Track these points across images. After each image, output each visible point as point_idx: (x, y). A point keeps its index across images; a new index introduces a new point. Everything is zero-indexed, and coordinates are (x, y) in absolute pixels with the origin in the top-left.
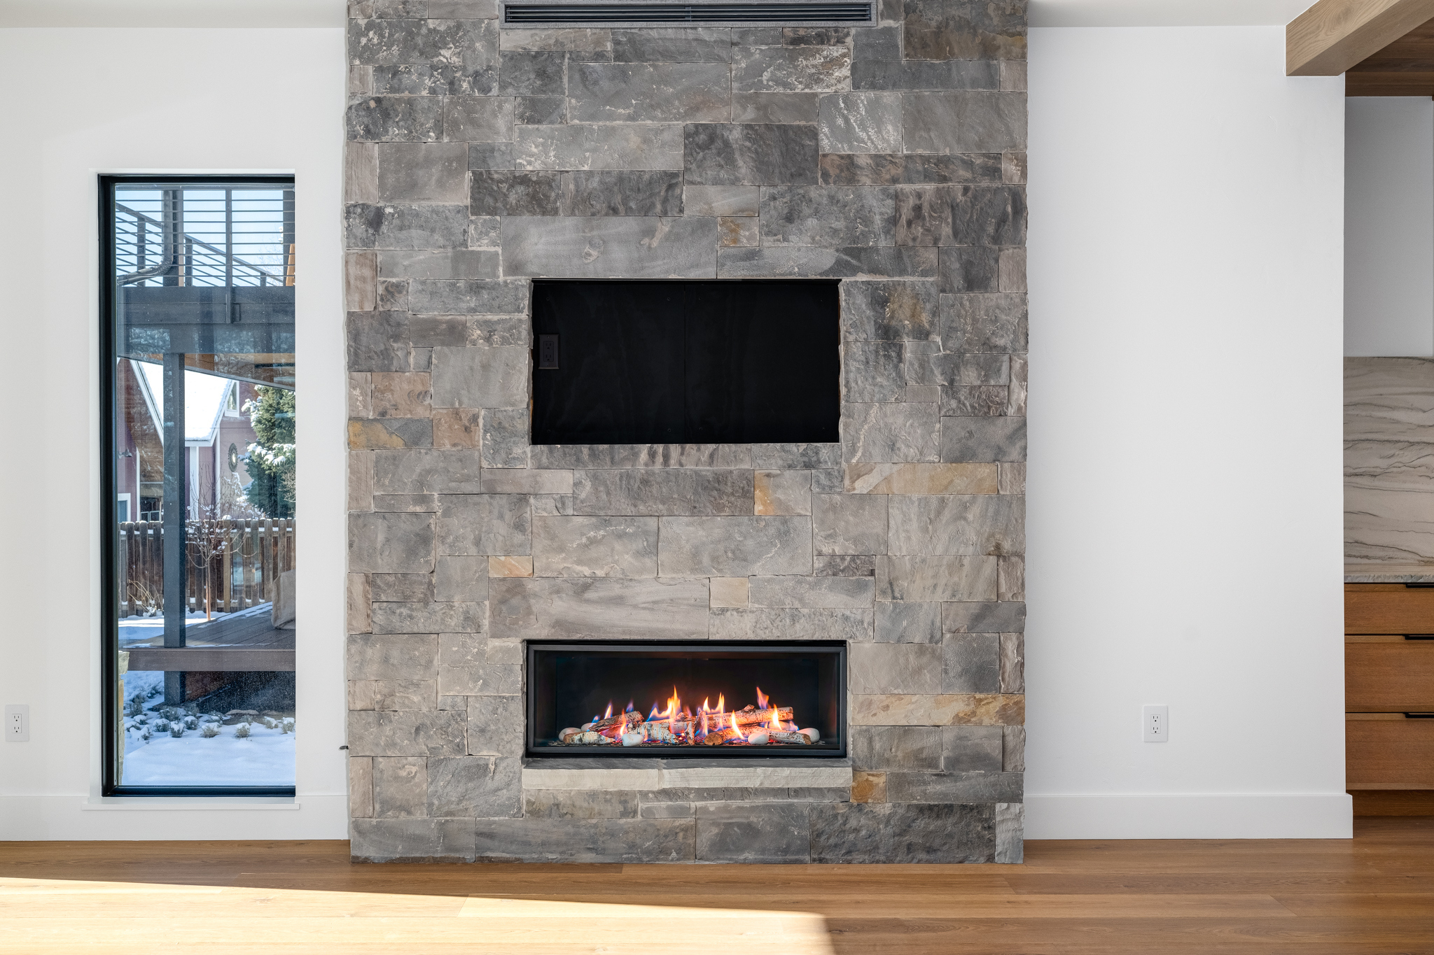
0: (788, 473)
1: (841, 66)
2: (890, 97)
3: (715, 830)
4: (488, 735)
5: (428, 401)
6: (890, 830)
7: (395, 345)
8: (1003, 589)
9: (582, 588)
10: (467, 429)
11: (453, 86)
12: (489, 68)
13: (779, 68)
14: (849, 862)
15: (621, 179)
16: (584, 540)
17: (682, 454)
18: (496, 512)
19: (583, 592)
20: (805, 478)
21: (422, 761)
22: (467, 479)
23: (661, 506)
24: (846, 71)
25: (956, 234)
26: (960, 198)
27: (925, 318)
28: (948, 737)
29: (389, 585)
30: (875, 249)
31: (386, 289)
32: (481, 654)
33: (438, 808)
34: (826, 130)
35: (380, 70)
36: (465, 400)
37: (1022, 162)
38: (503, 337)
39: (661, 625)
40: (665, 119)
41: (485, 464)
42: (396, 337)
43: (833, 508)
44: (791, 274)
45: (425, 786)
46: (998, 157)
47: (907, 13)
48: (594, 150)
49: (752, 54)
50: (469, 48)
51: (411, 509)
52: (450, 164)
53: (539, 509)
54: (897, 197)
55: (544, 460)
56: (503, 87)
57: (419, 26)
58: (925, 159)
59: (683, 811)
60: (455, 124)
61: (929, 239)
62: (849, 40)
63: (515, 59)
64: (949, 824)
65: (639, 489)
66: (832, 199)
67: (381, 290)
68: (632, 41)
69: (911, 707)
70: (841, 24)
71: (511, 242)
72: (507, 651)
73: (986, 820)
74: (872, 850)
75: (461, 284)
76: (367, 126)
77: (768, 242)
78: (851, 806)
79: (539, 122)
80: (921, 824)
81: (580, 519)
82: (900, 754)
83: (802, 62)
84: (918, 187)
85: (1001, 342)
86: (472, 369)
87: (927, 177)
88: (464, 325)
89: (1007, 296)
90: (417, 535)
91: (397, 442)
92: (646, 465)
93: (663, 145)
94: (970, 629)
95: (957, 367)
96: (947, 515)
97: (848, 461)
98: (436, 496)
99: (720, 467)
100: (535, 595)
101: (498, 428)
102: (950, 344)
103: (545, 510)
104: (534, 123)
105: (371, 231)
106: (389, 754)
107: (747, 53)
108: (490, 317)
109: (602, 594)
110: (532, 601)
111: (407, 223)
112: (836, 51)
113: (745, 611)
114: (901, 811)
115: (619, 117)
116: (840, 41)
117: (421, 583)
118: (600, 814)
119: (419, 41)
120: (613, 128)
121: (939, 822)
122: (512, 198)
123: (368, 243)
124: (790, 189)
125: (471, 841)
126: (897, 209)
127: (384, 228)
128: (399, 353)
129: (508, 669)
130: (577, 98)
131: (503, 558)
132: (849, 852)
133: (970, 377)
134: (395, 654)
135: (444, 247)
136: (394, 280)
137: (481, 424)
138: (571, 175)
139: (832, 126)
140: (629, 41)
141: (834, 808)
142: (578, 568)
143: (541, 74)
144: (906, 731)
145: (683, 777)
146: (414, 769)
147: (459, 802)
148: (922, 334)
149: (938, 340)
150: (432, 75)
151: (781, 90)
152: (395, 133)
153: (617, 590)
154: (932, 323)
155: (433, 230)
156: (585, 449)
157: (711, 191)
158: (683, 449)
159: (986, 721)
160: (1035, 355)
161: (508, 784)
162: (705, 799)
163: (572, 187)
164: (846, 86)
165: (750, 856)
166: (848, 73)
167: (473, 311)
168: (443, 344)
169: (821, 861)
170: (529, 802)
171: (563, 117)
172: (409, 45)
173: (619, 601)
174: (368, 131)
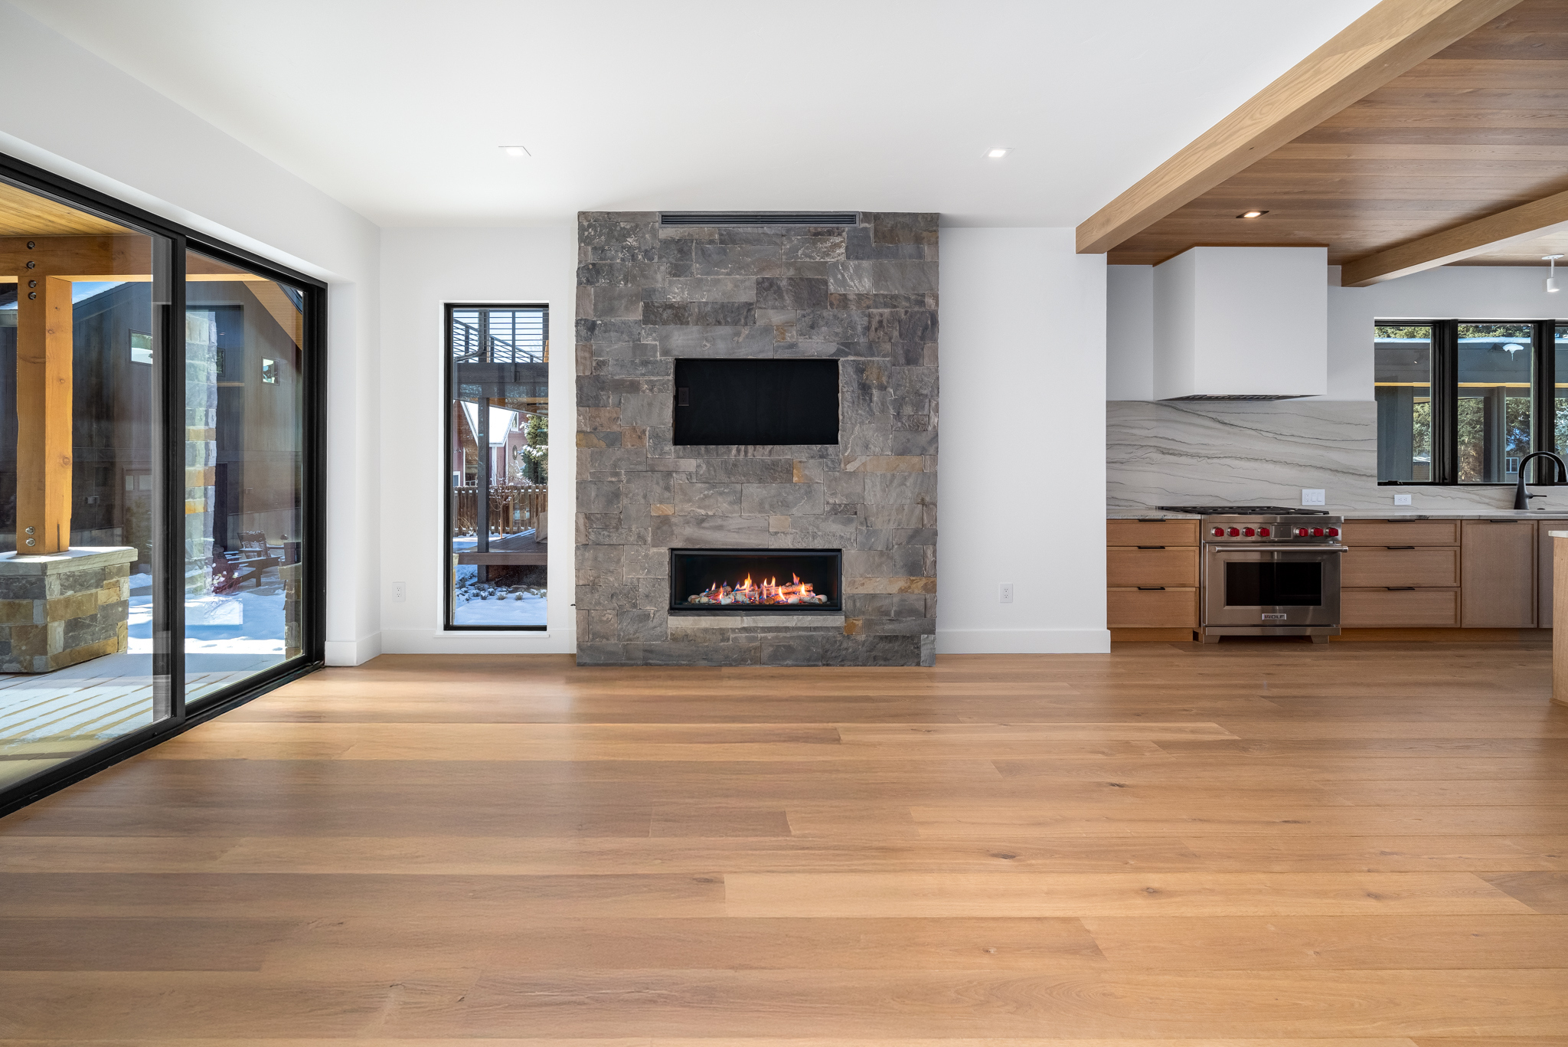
0: (811, 461)
1: (840, 247)
2: (866, 264)
3: (771, 649)
4: (650, 599)
5: (619, 422)
6: (864, 649)
7: (602, 393)
8: (925, 522)
9: (700, 521)
10: (640, 437)
11: (634, 257)
12: (653, 248)
13: (807, 248)
14: (843, 666)
15: (723, 306)
16: (702, 496)
17: (754, 450)
18: (655, 481)
19: (701, 523)
20: (820, 463)
21: (615, 612)
22: (639, 463)
23: (743, 478)
24: (843, 250)
25: (901, 335)
26: (903, 316)
27: (884, 380)
28: (896, 600)
29: (598, 519)
30: (858, 343)
31: (597, 363)
32: (646, 556)
33: (623, 637)
34: (832, 281)
35: (595, 249)
36: (639, 422)
37: (936, 298)
38: (659, 389)
39: (742, 541)
40: (747, 275)
41: (649, 456)
42: (602, 389)
43: (835, 479)
44: (813, 356)
45: (616, 625)
46: (923, 295)
47: (875, 220)
48: (709, 291)
49: (793, 241)
50: (642, 237)
51: (610, 479)
52: (632, 298)
53: (678, 480)
54: (869, 316)
55: (681, 454)
56: (660, 258)
57: (616, 226)
58: (885, 296)
59: (755, 639)
60: (634, 277)
61: (887, 338)
62: (844, 234)
63: (667, 243)
64: (896, 646)
65: (731, 469)
66: (835, 317)
67: (594, 364)
68: (729, 234)
69: (876, 584)
70: (840, 225)
71: (664, 339)
72: (661, 554)
73: (916, 644)
74: (855, 660)
75: (637, 361)
76: (587, 278)
77: (801, 339)
78: (844, 636)
79: (679, 276)
80: (881, 645)
81: (700, 485)
82: (870, 609)
83: (819, 245)
84: (880, 310)
85: (925, 392)
86: (642, 405)
87: (886, 306)
88: (639, 382)
89: (928, 368)
90: (613, 493)
91: (603, 444)
92: (735, 456)
93: (745, 289)
94: (908, 543)
95: (901, 405)
96: (896, 482)
97: (843, 455)
98: (623, 472)
99: (775, 457)
100: (676, 525)
101: (656, 436)
102: (898, 393)
103: (681, 480)
104: (677, 276)
105: (589, 333)
106: (597, 608)
107: (790, 241)
108: (652, 378)
109: (711, 524)
110: (674, 528)
111: (608, 329)
112: (838, 240)
113: (788, 533)
114: (871, 639)
115: (722, 274)
116: (839, 234)
117: (615, 519)
118: (709, 640)
119: (616, 233)
120: (719, 279)
121: (891, 645)
122: (665, 316)
123: (588, 339)
124: (813, 311)
125: (641, 654)
126: (870, 322)
127: (596, 332)
128: (604, 397)
129: (661, 564)
130: (700, 264)
131: (658, 505)
132: (842, 661)
133: (908, 410)
134: (601, 556)
135: (628, 341)
136: (601, 359)
137: (647, 435)
138: (696, 304)
139: (836, 279)
140: (727, 234)
141: (834, 637)
142: (699, 510)
143: (681, 251)
144: (873, 597)
145: (754, 621)
146: (610, 617)
147: (635, 633)
148: (882, 388)
149: (892, 391)
150: (623, 252)
151: (808, 260)
152: (603, 282)
153: (719, 522)
154: (888, 382)
155: (622, 333)
156: (703, 448)
157: (771, 312)
158: (755, 448)
159: (916, 591)
160: (944, 399)
161: (661, 624)
162: (766, 632)
163: (696, 310)
164: (843, 258)
165: (789, 662)
166: (844, 251)
167: (643, 375)
168: (627, 392)
169: (828, 665)
170: (671, 634)
171: (692, 273)
172: (610, 236)
173: (720, 528)
174: (588, 281)
